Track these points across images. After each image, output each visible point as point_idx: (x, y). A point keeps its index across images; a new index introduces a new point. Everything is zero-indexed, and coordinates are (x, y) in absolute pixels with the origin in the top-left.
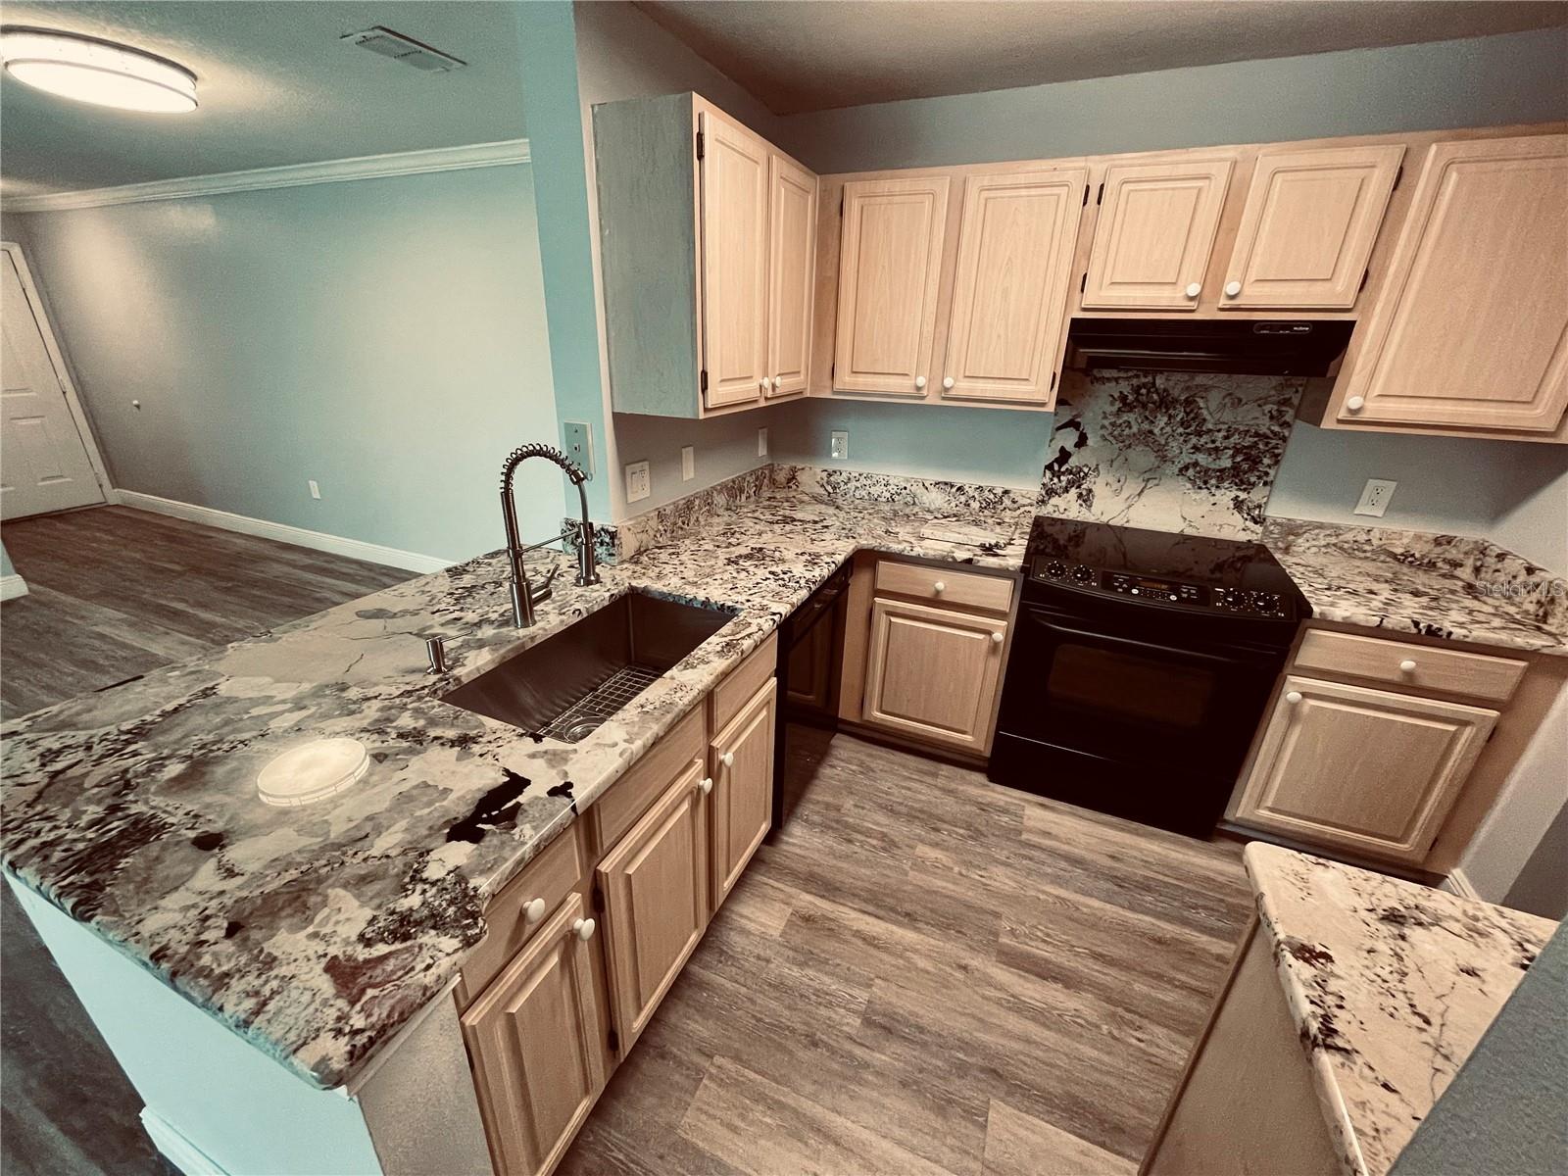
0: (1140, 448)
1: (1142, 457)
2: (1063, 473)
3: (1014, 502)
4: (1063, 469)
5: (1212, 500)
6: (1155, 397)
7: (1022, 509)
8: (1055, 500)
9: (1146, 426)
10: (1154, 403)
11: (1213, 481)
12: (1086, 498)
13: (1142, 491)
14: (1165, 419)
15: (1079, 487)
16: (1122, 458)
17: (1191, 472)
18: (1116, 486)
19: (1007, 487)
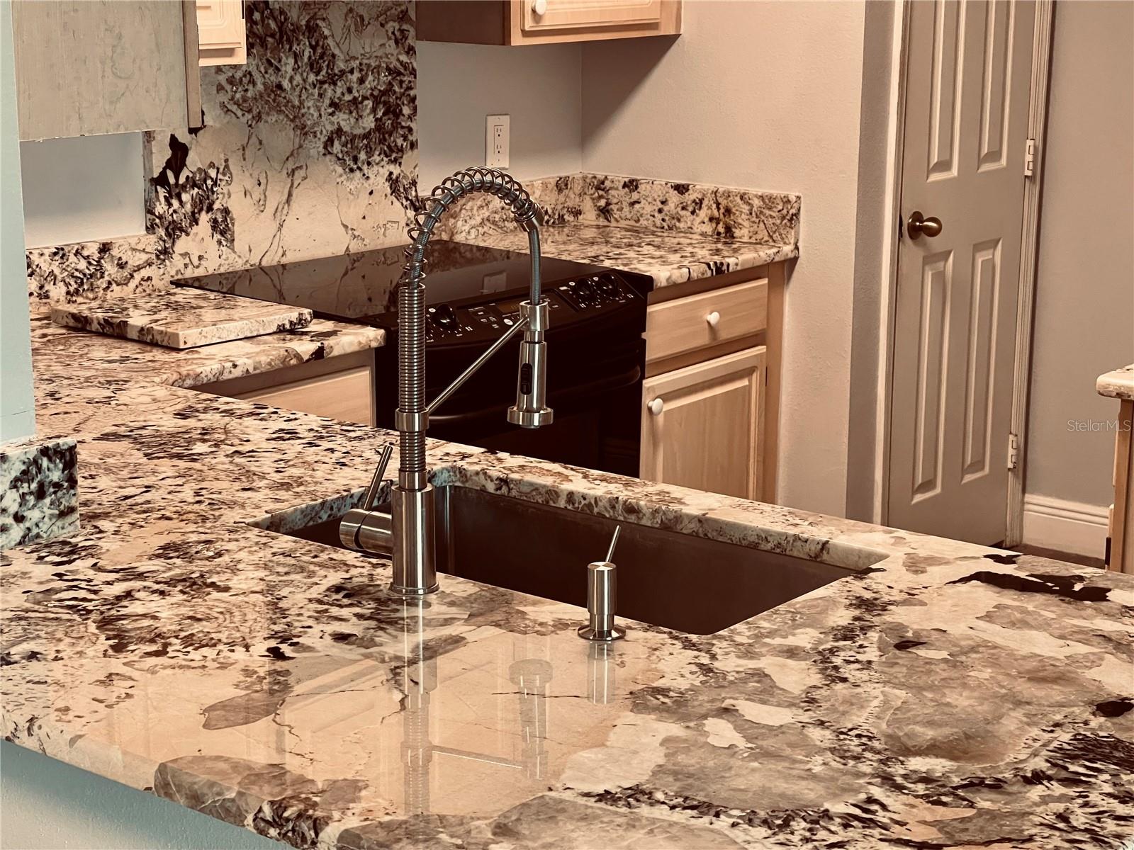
0: (273, 117)
1: (278, 134)
2: (184, 187)
3: (122, 266)
4: (182, 180)
5: (368, 186)
6: (273, 25)
7: (138, 276)
8: (182, 244)
9: (272, 78)
10: (273, 36)
11: (363, 156)
12: (223, 228)
13: (290, 195)
14: (291, 61)
15: (210, 209)
16: (254, 139)
17: (337, 147)
18: (257, 193)
19: (105, 238)
